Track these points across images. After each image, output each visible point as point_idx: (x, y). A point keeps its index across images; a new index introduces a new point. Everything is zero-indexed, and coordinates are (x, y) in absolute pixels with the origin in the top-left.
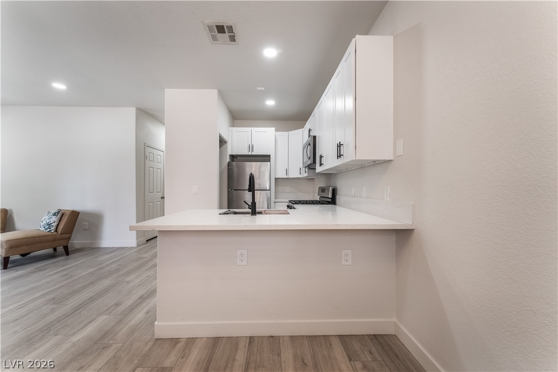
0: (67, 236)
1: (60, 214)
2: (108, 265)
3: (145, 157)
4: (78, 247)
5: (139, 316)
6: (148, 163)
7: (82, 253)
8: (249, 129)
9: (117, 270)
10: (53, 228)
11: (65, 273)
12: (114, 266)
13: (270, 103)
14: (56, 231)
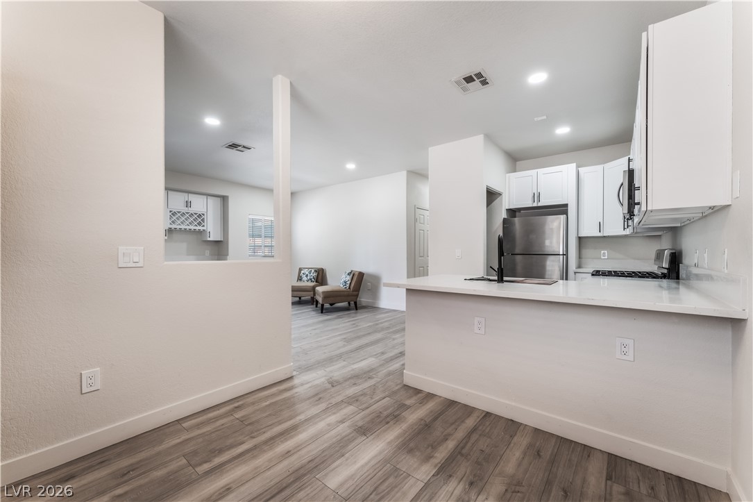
0: (357, 293)
1: (352, 274)
2: (382, 323)
3: (416, 220)
4: (364, 305)
5: (395, 366)
6: (419, 226)
7: (366, 310)
8: (533, 172)
9: (388, 328)
10: (348, 286)
11: (354, 322)
12: (386, 324)
13: (563, 131)
14: (349, 288)
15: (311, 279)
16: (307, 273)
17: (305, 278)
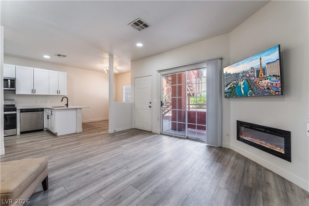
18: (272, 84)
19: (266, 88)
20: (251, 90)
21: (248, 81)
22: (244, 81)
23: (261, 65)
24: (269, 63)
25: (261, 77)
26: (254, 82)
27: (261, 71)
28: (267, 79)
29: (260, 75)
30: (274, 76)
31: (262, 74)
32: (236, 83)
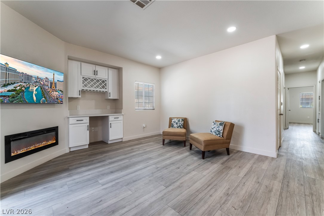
0: (229, 141)
1: (224, 125)
14: (222, 137)
15: (180, 126)
16: (177, 121)
17: (175, 125)
18: (59, 96)
19: (56, 98)
20: (44, 98)
21: (42, 89)
22: (37, 87)
23: (54, 80)
24: (59, 81)
25: (53, 89)
26: (48, 91)
27: (53, 84)
28: (57, 92)
29: (52, 87)
30: (61, 91)
31: (54, 86)
32: (25, 86)
